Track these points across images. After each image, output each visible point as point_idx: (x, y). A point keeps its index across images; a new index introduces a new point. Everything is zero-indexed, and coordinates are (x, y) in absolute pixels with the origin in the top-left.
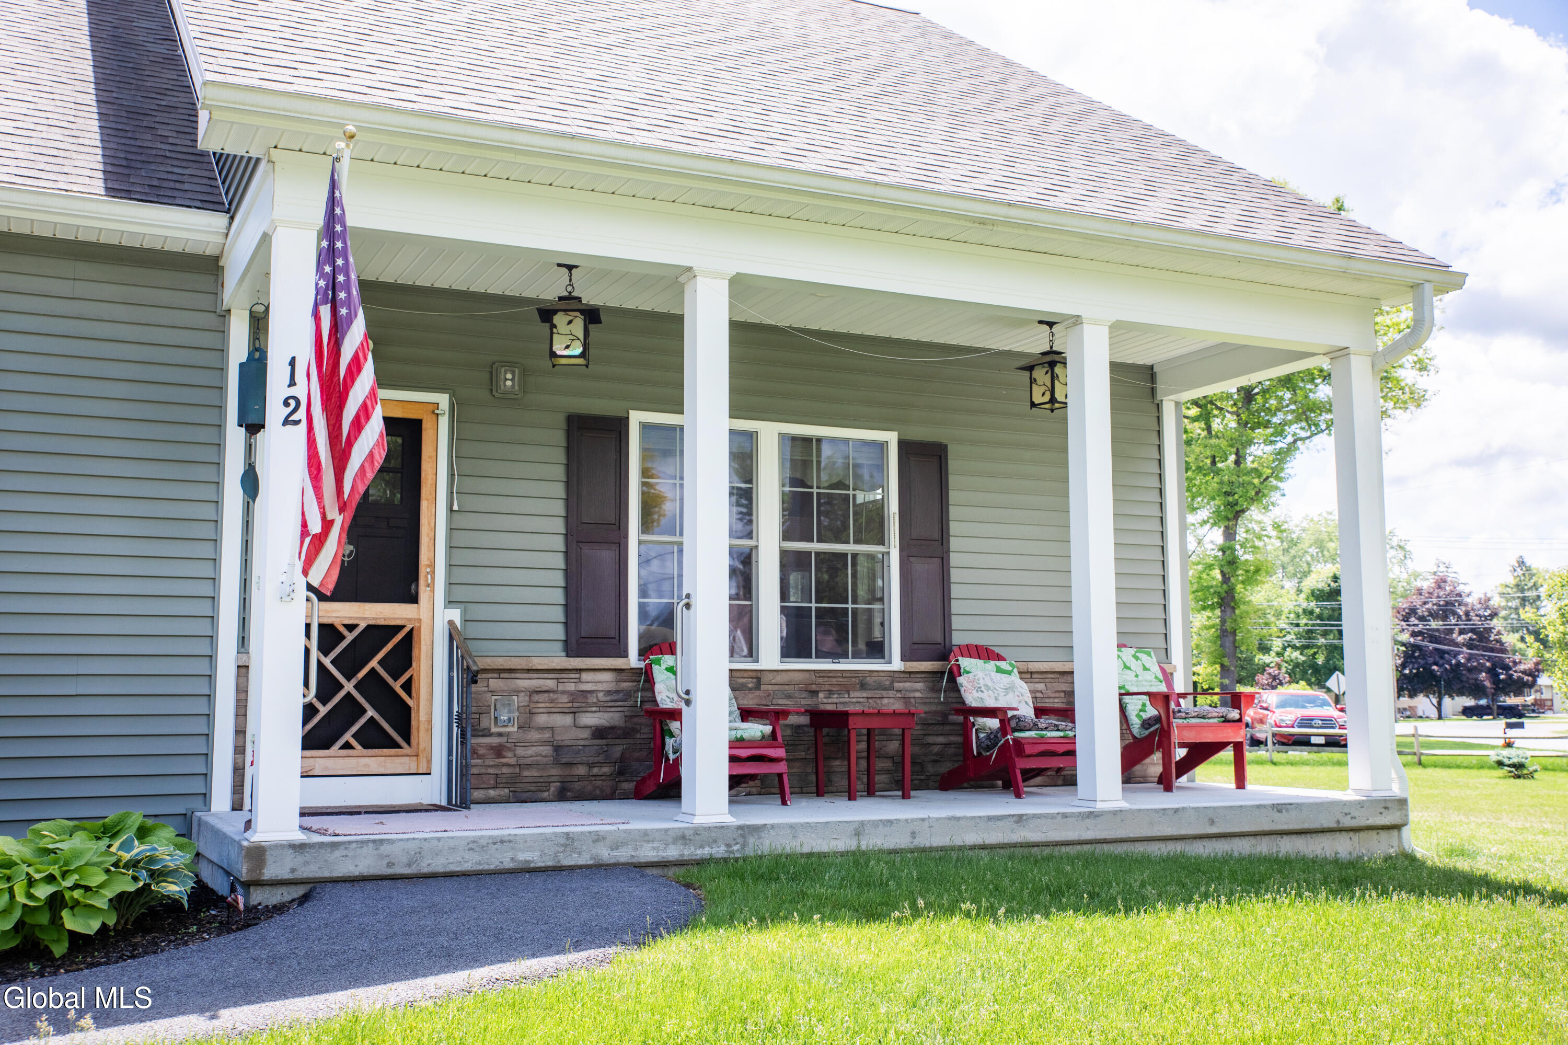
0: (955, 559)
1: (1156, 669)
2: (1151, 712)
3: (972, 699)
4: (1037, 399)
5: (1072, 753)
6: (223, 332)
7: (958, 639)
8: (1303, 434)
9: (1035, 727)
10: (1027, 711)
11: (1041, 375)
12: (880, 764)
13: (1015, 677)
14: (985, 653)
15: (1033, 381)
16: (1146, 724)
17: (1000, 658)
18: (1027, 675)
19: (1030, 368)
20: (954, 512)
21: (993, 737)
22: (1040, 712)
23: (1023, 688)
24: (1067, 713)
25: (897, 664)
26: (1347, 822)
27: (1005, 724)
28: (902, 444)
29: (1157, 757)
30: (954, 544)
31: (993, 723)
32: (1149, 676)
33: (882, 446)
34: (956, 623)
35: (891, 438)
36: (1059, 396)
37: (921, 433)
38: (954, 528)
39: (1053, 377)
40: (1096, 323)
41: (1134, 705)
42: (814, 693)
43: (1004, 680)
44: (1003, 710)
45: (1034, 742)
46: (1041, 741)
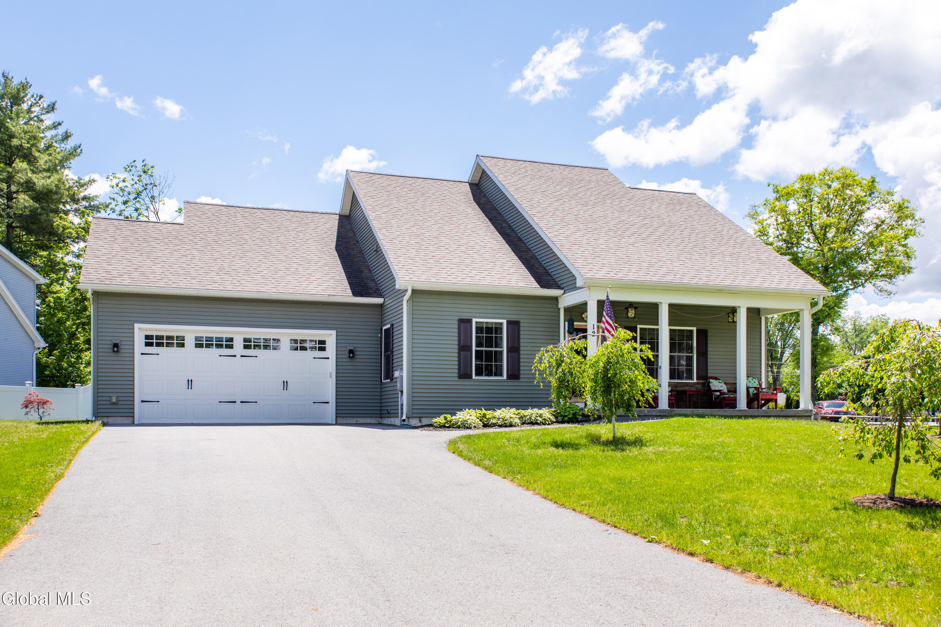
0: (709, 357)
1: (757, 382)
2: (755, 392)
3: (713, 388)
4: (730, 321)
5: (736, 400)
6: (559, 313)
7: (709, 375)
8: (851, 287)
9: (728, 394)
10: (726, 391)
11: (731, 315)
12: (692, 403)
13: (723, 384)
14: (716, 378)
15: (729, 316)
16: (754, 395)
17: (719, 379)
18: (726, 384)
19: (729, 313)
20: (709, 346)
21: (718, 396)
22: (728, 391)
23: (725, 386)
24: (735, 391)
25: (695, 381)
26: (797, 414)
27: (721, 393)
28: (697, 330)
29: (756, 403)
30: (709, 353)
31: (718, 393)
32: (755, 384)
33: (692, 331)
34: (709, 371)
35: (694, 329)
36: (735, 320)
37: (702, 327)
38: (709, 349)
39: (734, 316)
40: (743, 307)
41: (751, 390)
42: (677, 387)
43: (721, 384)
44: (721, 390)
45: (727, 397)
46: (729, 397)
